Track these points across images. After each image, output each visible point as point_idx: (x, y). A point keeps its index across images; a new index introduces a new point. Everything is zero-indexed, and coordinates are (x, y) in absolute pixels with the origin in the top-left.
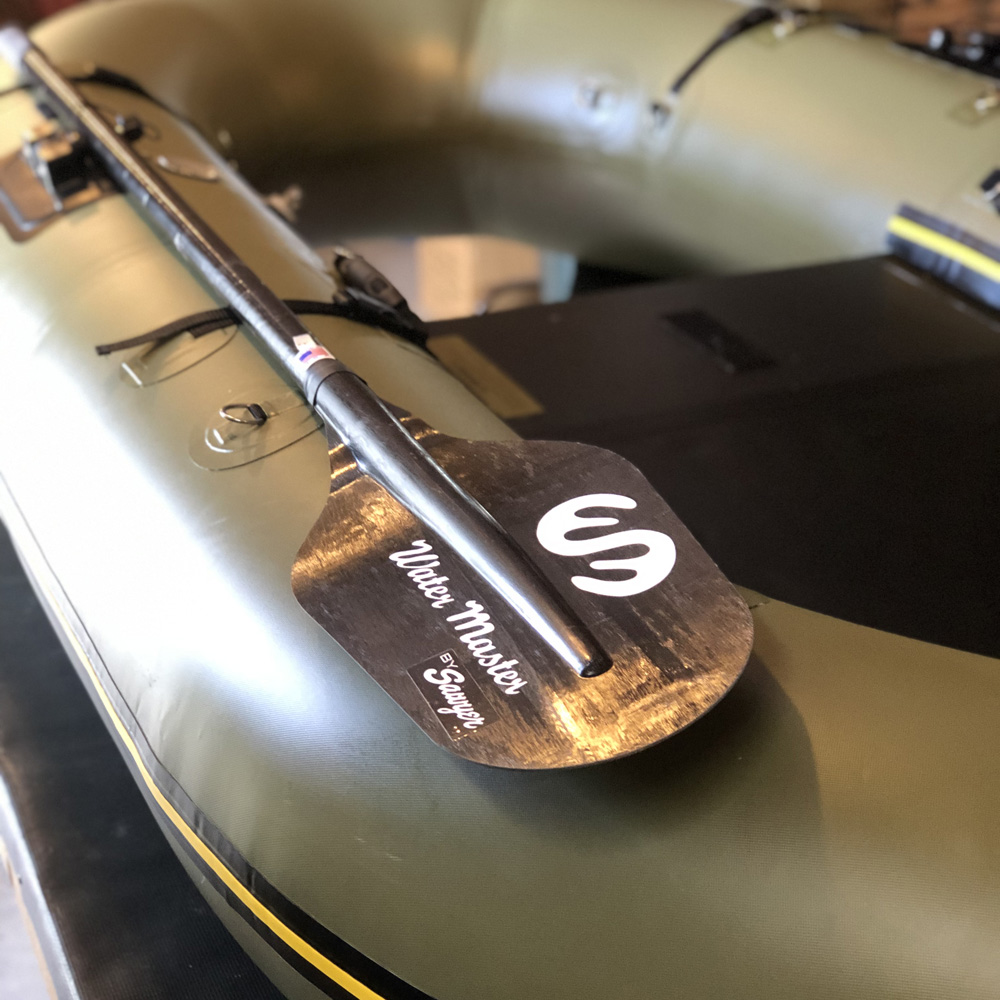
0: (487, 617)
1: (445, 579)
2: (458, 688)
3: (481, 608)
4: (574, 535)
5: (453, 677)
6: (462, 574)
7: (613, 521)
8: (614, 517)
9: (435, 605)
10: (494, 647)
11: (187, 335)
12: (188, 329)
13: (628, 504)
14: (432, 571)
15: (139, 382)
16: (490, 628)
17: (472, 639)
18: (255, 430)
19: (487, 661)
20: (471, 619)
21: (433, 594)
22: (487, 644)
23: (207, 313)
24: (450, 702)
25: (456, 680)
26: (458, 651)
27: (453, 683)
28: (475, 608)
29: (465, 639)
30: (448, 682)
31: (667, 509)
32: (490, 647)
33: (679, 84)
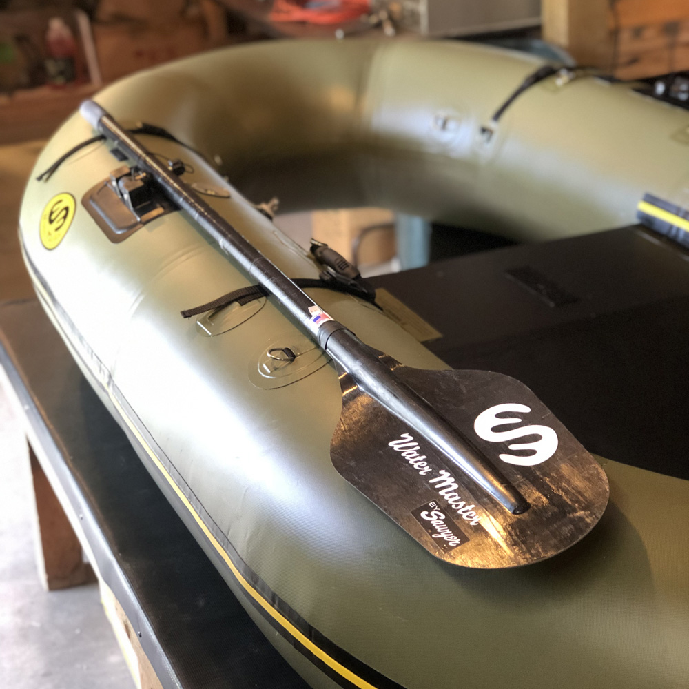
0: (453, 480)
1: (425, 457)
2: (442, 522)
3: (449, 474)
4: (496, 429)
5: (438, 516)
6: (434, 454)
7: (518, 420)
8: (518, 418)
9: (421, 473)
10: (460, 498)
11: (236, 304)
12: (236, 300)
13: (526, 409)
14: (415, 452)
15: (210, 334)
16: (455, 486)
17: (446, 493)
18: (289, 364)
19: (457, 506)
20: (444, 481)
21: (419, 466)
22: (455, 496)
23: (246, 289)
24: (439, 530)
25: (440, 518)
26: (439, 500)
27: (438, 519)
28: (445, 475)
29: (442, 493)
30: (436, 519)
31: (549, 413)
32: (457, 498)
33: (498, 115)
